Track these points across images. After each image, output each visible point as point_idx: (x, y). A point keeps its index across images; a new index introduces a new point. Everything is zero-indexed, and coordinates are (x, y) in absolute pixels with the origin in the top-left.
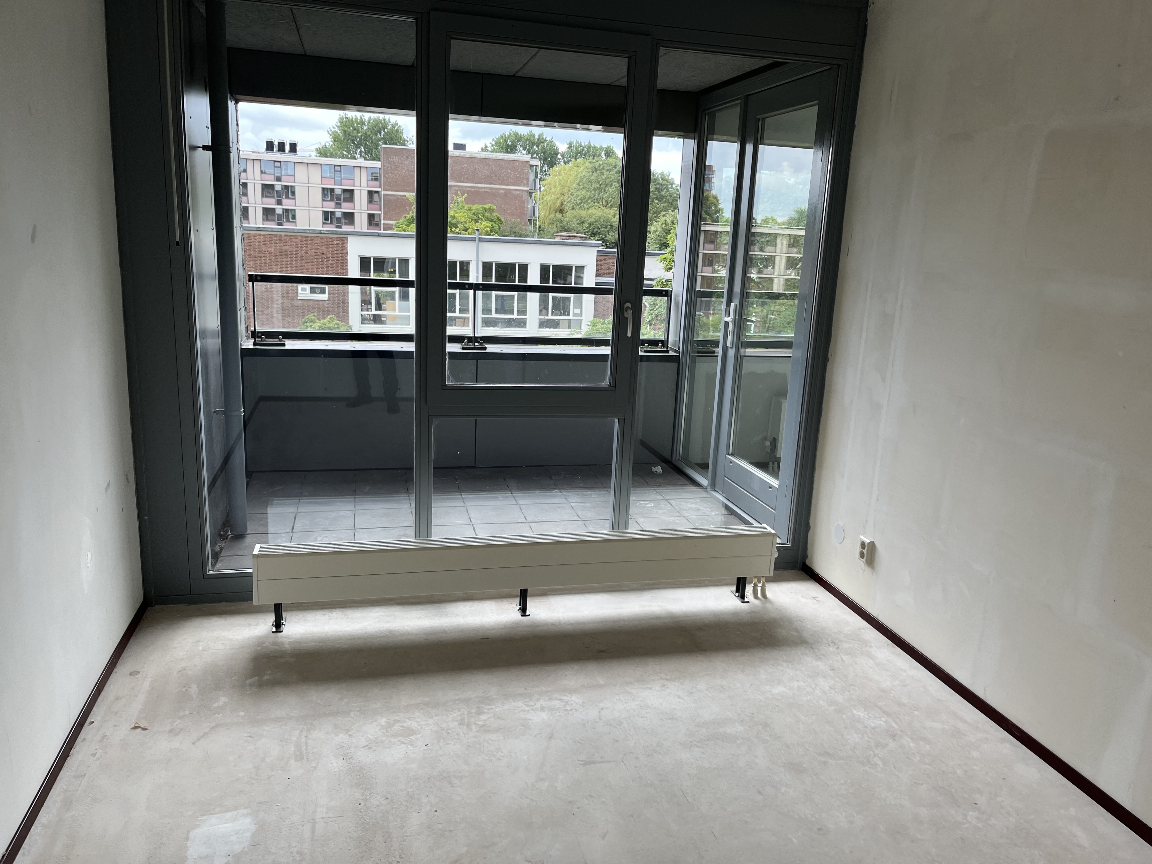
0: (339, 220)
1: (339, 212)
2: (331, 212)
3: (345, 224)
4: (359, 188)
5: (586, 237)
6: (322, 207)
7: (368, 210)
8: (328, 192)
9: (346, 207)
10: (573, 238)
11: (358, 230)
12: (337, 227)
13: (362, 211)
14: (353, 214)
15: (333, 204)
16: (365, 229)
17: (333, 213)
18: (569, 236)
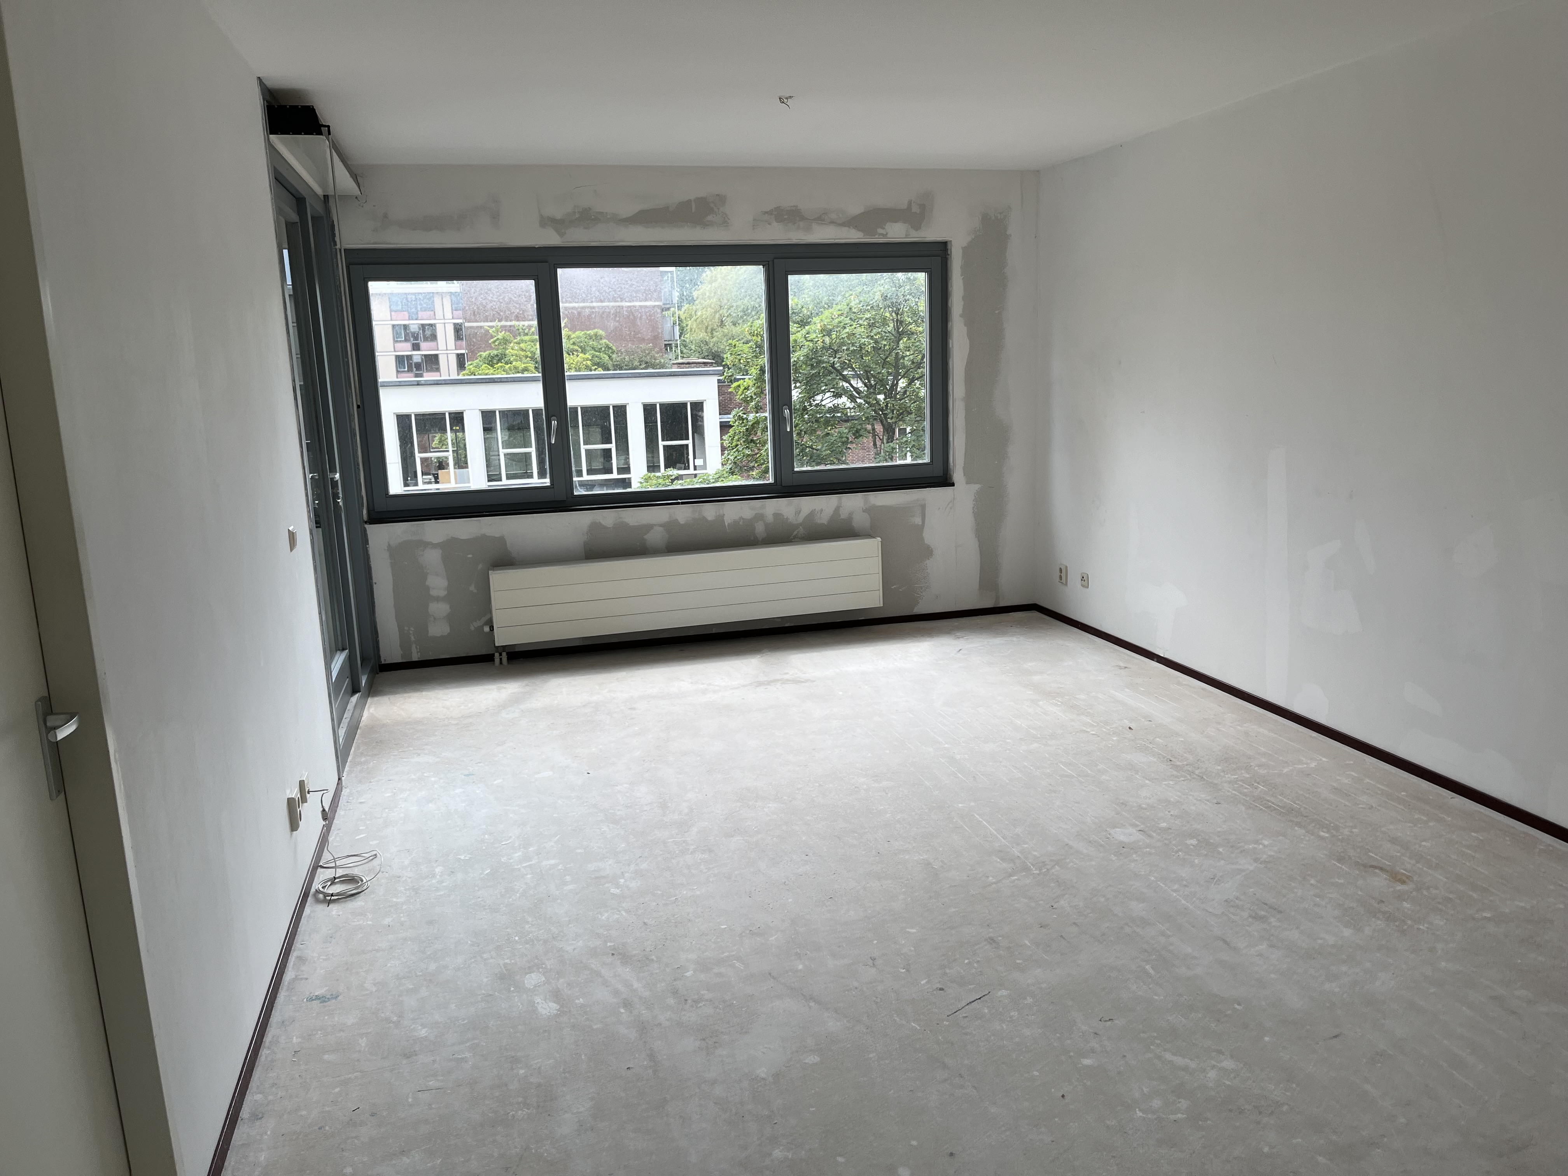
0: (418, 366)
1: (417, 356)
2: (407, 356)
3: (427, 371)
4: (443, 321)
5: (712, 363)
6: (395, 351)
7: (456, 349)
8: (401, 328)
9: (427, 348)
10: (695, 365)
11: (445, 377)
12: (417, 376)
13: (448, 352)
14: (436, 356)
15: (408, 345)
16: (454, 376)
17: (409, 357)
18: (688, 363)
